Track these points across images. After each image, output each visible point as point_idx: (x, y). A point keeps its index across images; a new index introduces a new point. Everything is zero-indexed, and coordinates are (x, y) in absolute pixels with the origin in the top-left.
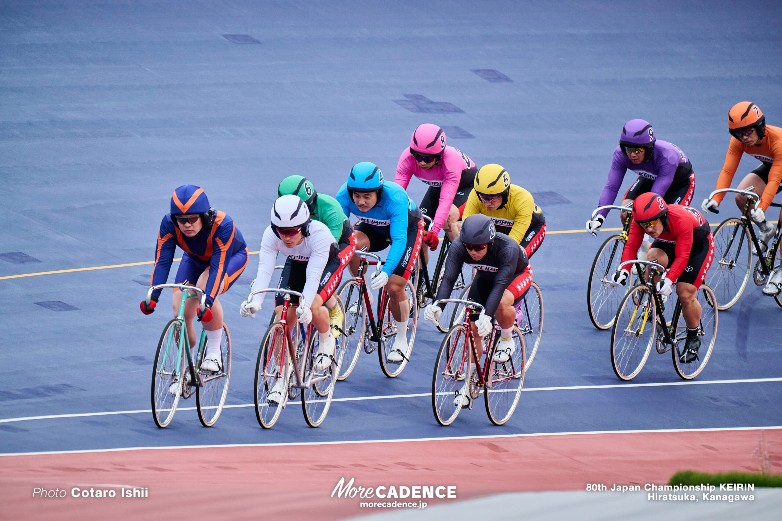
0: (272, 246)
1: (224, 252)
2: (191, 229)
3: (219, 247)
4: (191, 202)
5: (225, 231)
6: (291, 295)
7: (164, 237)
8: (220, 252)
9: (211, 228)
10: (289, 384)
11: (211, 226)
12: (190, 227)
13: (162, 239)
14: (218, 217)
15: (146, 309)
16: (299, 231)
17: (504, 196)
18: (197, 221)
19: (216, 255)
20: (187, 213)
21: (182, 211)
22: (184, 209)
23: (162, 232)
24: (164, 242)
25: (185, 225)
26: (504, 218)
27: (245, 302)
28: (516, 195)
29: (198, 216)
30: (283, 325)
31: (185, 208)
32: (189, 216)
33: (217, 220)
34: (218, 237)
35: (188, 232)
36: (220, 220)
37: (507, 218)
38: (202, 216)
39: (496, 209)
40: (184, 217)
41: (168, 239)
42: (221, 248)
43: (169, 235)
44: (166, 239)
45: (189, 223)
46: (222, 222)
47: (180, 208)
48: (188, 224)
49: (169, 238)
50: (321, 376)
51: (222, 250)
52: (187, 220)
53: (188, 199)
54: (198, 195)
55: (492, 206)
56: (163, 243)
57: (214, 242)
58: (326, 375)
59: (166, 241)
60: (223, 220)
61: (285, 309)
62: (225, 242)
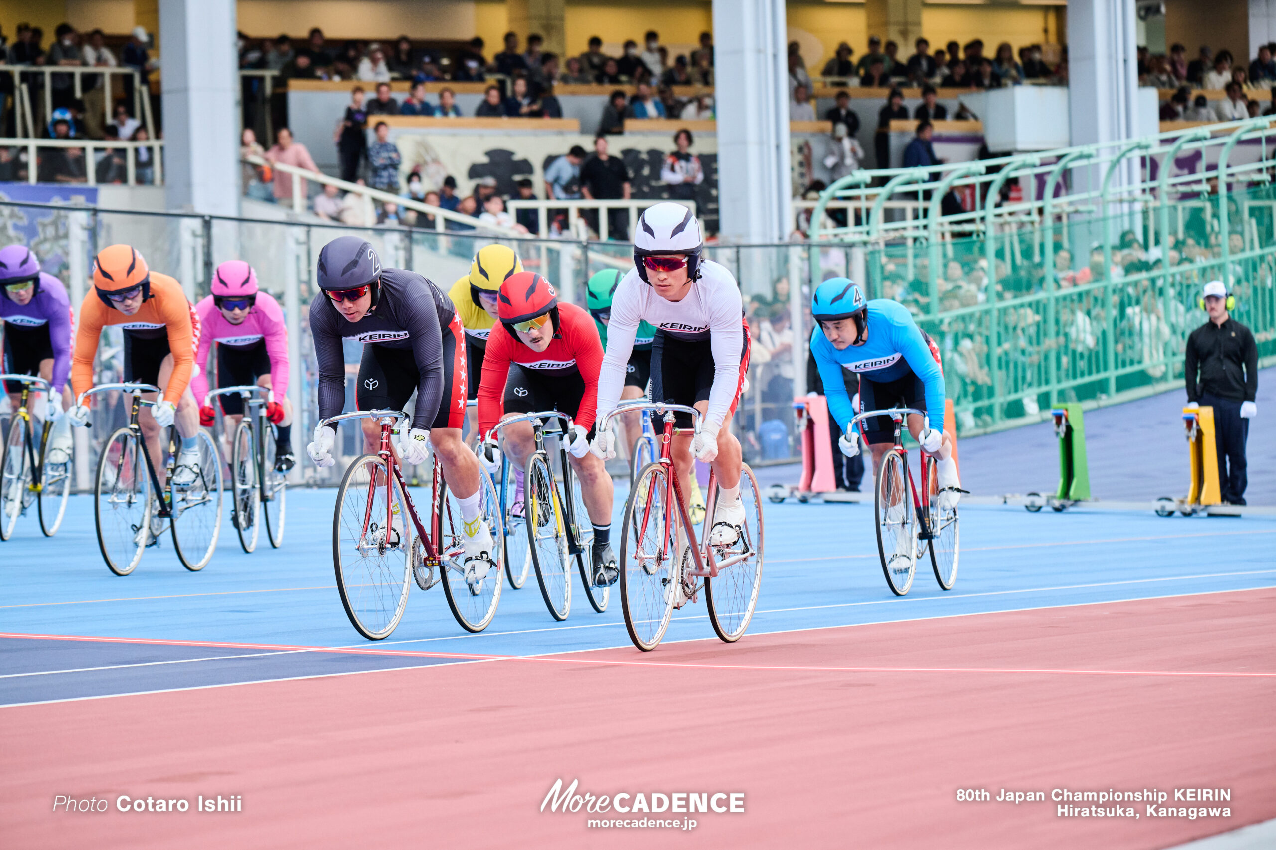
6: (676, 413)
10: (682, 574)
16: (683, 264)
30: (666, 466)
61: (666, 439)
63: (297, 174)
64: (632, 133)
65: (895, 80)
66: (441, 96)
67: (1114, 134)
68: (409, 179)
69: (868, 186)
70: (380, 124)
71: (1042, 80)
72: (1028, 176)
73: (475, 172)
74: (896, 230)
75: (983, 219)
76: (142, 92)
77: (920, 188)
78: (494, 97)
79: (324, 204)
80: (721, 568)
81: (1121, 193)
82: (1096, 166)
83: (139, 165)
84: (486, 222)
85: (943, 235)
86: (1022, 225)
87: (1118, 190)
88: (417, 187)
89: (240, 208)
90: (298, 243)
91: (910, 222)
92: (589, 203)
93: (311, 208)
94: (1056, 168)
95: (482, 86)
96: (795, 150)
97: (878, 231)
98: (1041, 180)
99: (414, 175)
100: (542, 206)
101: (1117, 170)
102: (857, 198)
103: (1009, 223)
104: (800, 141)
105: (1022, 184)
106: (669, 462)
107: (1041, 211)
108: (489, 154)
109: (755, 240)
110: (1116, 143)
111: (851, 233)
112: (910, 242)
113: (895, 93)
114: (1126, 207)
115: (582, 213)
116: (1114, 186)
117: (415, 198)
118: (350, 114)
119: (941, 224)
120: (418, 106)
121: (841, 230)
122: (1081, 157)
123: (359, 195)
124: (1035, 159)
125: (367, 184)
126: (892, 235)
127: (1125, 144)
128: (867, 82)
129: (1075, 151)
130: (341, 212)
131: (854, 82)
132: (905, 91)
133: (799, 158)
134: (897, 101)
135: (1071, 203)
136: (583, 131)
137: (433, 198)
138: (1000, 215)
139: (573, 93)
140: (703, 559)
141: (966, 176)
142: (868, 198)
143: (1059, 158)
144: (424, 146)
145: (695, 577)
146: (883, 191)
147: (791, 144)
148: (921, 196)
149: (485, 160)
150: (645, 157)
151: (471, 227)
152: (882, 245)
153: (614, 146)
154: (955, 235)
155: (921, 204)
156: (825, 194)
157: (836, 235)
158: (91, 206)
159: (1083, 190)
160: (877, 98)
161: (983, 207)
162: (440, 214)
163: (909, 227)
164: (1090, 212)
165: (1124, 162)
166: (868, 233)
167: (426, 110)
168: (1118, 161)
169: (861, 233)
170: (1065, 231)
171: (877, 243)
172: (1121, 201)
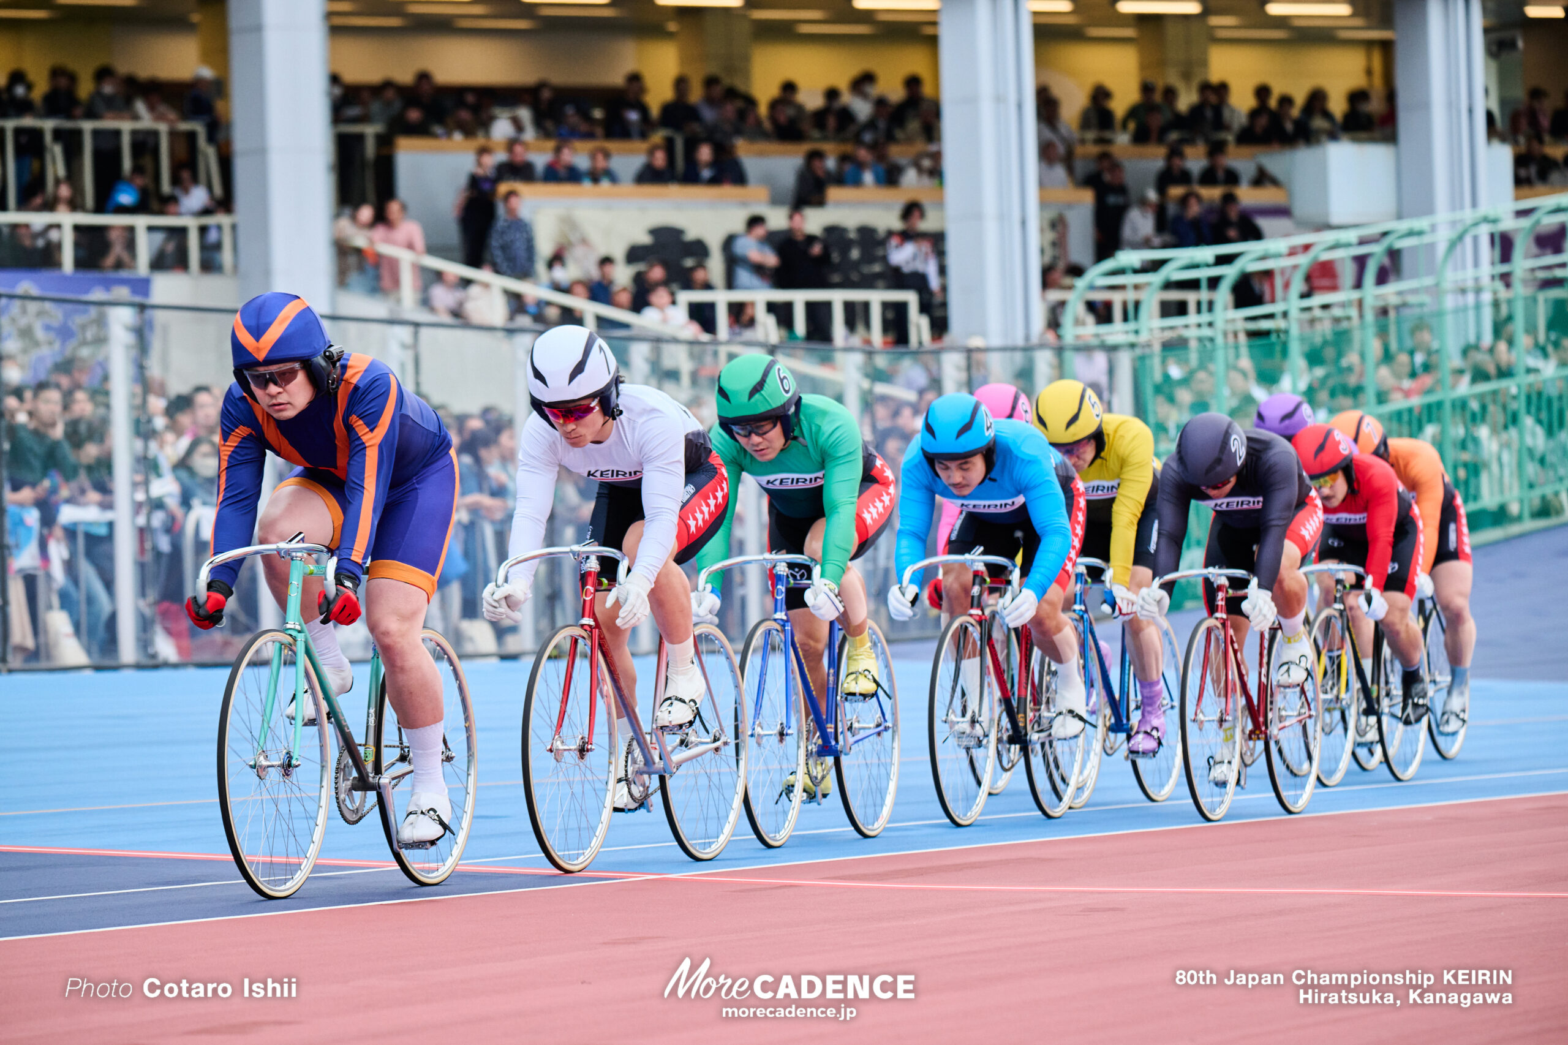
0: (542, 456)
1: (373, 448)
2: (283, 399)
3: (359, 438)
4: (274, 333)
5: (370, 397)
7: (231, 437)
8: (363, 448)
9: (336, 394)
11: (333, 389)
12: (280, 396)
13: (227, 444)
14: (351, 367)
15: (198, 614)
16: (593, 408)
17: (1098, 438)
18: (295, 378)
19: (355, 458)
20: (268, 362)
21: (256, 356)
22: (258, 349)
23: (225, 428)
24: (232, 449)
25: (267, 391)
26: (1100, 478)
27: (491, 586)
28: (1116, 431)
29: (297, 365)
30: (588, 629)
31: (261, 348)
32: (274, 368)
33: (349, 373)
34: (354, 413)
35: (277, 407)
36: (355, 375)
37: (1104, 479)
38: (307, 365)
39: (1086, 465)
40: (262, 370)
41: (239, 440)
42: (364, 439)
43: (242, 431)
44: (235, 442)
45: (276, 384)
46: (362, 376)
47: (250, 349)
48: (273, 389)
49: (244, 438)
50: (707, 743)
51: (367, 445)
52: (273, 379)
53: (269, 324)
54: (293, 315)
55: (1081, 462)
56: (229, 453)
57: (349, 428)
58: (719, 740)
59: (236, 447)
60: (365, 371)
62: (372, 424)
63: (406, 259)
64: (839, 204)
65: (1174, 136)
66: (593, 156)
67: (1455, 204)
68: (550, 264)
69: (1136, 271)
70: (511, 194)
71: (1363, 135)
72: (1343, 259)
73: (634, 254)
74: (1172, 328)
75: (1285, 314)
76: (208, 153)
77: (1203, 274)
78: (660, 159)
79: (442, 296)
80: (679, 765)
81: (1465, 280)
82: (1431, 247)
83: (204, 247)
84: (649, 319)
85: (1236, 334)
86: (1337, 320)
87: (1460, 275)
88: (561, 274)
89: (333, 302)
90: (404, 346)
91: (1192, 318)
92: (780, 296)
93: (426, 302)
94: (1377, 249)
95: (643, 146)
96: (1046, 225)
97: (1151, 330)
98: (1361, 261)
99: (557, 259)
100: (721, 298)
101: (1459, 248)
102: (1122, 287)
103: (1320, 319)
104: (1051, 214)
105: (1339, 269)
106: (592, 623)
107: (1360, 303)
108: (655, 232)
109: (995, 341)
110: (1458, 215)
111: (1117, 332)
112: (1193, 344)
113: (1175, 152)
114: (1470, 298)
115: (771, 307)
116: (1455, 269)
117: (557, 287)
118: (474, 181)
119: (1233, 321)
120: (562, 172)
121: (1104, 329)
122: (1411, 233)
123: (486, 286)
124: (1352, 236)
125: (497, 271)
126: (1168, 335)
127: (1468, 215)
128: (1141, 137)
129: (1404, 226)
130: (461, 304)
131: (1122, 139)
132: (1189, 151)
133: (1050, 236)
134: (1177, 162)
135: (1400, 293)
136: (775, 201)
137: (580, 289)
138: (1308, 309)
139: (761, 154)
140: (653, 751)
141: (1263, 258)
142: (1136, 287)
143: (1385, 234)
144: (569, 223)
145: (646, 777)
146: (1156, 278)
147: (1042, 219)
148: (1204, 284)
149: (645, 239)
150: (852, 235)
151: (625, 326)
152: (1157, 348)
153: (814, 221)
154: (1253, 334)
155: (1204, 295)
156: (1080, 283)
157: (1097, 336)
158: (138, 299)
159: (1415, 275)
160: (1153, 159)
161: (1285, 299)
162: (590, 309)
163: (1189, 325)
164: (1421, 305)
165: (1468, 240)
166: (1137, 332)
167: (573, 176)
168: (1461, 238)
169: (1127, 332)
170: (1392, 329)
171: (1148, 345)
172: (1463, 291)
